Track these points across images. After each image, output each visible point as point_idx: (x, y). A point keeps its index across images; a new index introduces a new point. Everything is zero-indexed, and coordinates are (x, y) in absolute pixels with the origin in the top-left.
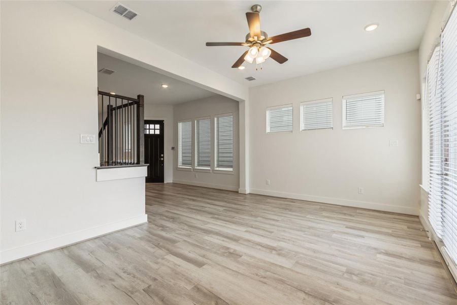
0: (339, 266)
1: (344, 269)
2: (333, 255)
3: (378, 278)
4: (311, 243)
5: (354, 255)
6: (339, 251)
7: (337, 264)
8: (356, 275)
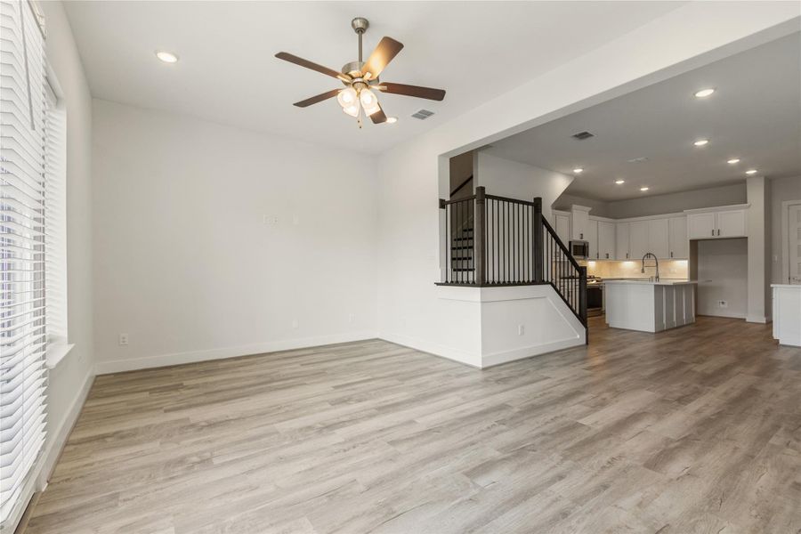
0: (228, 460)
1: (216, 461)
2: (251, 472)
3: (162, 478)
4: (311, 469)
5: (219, 497)
6: (252, 488)
7: (231, 462)
8: (194, 463)
